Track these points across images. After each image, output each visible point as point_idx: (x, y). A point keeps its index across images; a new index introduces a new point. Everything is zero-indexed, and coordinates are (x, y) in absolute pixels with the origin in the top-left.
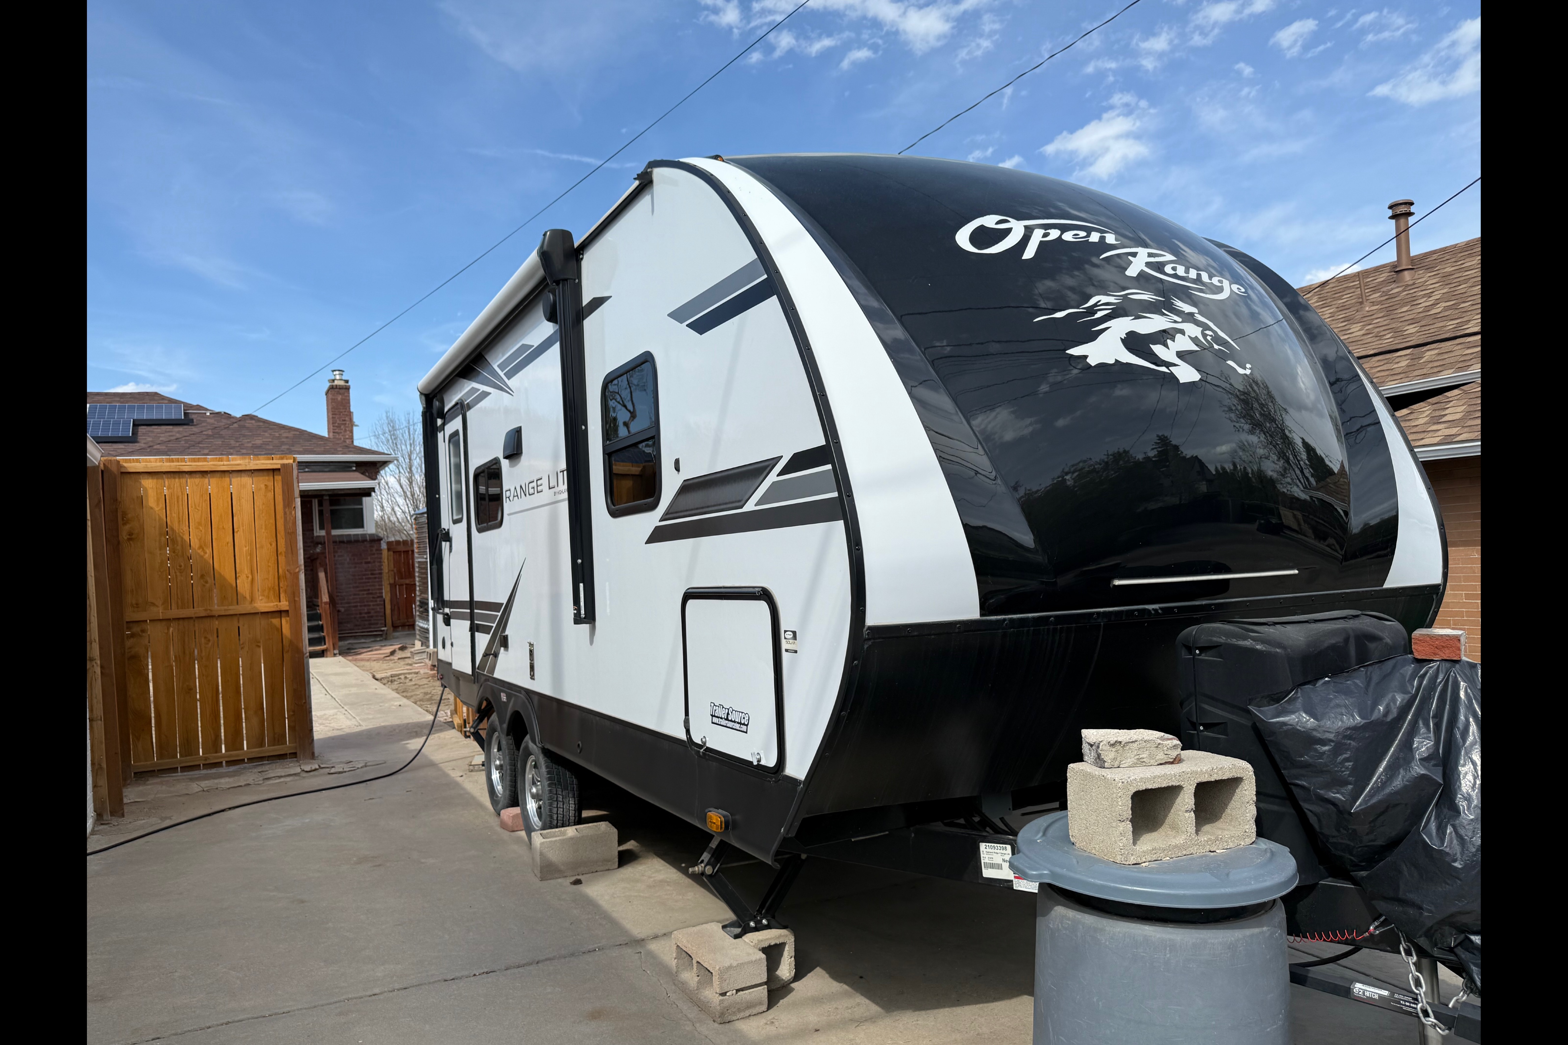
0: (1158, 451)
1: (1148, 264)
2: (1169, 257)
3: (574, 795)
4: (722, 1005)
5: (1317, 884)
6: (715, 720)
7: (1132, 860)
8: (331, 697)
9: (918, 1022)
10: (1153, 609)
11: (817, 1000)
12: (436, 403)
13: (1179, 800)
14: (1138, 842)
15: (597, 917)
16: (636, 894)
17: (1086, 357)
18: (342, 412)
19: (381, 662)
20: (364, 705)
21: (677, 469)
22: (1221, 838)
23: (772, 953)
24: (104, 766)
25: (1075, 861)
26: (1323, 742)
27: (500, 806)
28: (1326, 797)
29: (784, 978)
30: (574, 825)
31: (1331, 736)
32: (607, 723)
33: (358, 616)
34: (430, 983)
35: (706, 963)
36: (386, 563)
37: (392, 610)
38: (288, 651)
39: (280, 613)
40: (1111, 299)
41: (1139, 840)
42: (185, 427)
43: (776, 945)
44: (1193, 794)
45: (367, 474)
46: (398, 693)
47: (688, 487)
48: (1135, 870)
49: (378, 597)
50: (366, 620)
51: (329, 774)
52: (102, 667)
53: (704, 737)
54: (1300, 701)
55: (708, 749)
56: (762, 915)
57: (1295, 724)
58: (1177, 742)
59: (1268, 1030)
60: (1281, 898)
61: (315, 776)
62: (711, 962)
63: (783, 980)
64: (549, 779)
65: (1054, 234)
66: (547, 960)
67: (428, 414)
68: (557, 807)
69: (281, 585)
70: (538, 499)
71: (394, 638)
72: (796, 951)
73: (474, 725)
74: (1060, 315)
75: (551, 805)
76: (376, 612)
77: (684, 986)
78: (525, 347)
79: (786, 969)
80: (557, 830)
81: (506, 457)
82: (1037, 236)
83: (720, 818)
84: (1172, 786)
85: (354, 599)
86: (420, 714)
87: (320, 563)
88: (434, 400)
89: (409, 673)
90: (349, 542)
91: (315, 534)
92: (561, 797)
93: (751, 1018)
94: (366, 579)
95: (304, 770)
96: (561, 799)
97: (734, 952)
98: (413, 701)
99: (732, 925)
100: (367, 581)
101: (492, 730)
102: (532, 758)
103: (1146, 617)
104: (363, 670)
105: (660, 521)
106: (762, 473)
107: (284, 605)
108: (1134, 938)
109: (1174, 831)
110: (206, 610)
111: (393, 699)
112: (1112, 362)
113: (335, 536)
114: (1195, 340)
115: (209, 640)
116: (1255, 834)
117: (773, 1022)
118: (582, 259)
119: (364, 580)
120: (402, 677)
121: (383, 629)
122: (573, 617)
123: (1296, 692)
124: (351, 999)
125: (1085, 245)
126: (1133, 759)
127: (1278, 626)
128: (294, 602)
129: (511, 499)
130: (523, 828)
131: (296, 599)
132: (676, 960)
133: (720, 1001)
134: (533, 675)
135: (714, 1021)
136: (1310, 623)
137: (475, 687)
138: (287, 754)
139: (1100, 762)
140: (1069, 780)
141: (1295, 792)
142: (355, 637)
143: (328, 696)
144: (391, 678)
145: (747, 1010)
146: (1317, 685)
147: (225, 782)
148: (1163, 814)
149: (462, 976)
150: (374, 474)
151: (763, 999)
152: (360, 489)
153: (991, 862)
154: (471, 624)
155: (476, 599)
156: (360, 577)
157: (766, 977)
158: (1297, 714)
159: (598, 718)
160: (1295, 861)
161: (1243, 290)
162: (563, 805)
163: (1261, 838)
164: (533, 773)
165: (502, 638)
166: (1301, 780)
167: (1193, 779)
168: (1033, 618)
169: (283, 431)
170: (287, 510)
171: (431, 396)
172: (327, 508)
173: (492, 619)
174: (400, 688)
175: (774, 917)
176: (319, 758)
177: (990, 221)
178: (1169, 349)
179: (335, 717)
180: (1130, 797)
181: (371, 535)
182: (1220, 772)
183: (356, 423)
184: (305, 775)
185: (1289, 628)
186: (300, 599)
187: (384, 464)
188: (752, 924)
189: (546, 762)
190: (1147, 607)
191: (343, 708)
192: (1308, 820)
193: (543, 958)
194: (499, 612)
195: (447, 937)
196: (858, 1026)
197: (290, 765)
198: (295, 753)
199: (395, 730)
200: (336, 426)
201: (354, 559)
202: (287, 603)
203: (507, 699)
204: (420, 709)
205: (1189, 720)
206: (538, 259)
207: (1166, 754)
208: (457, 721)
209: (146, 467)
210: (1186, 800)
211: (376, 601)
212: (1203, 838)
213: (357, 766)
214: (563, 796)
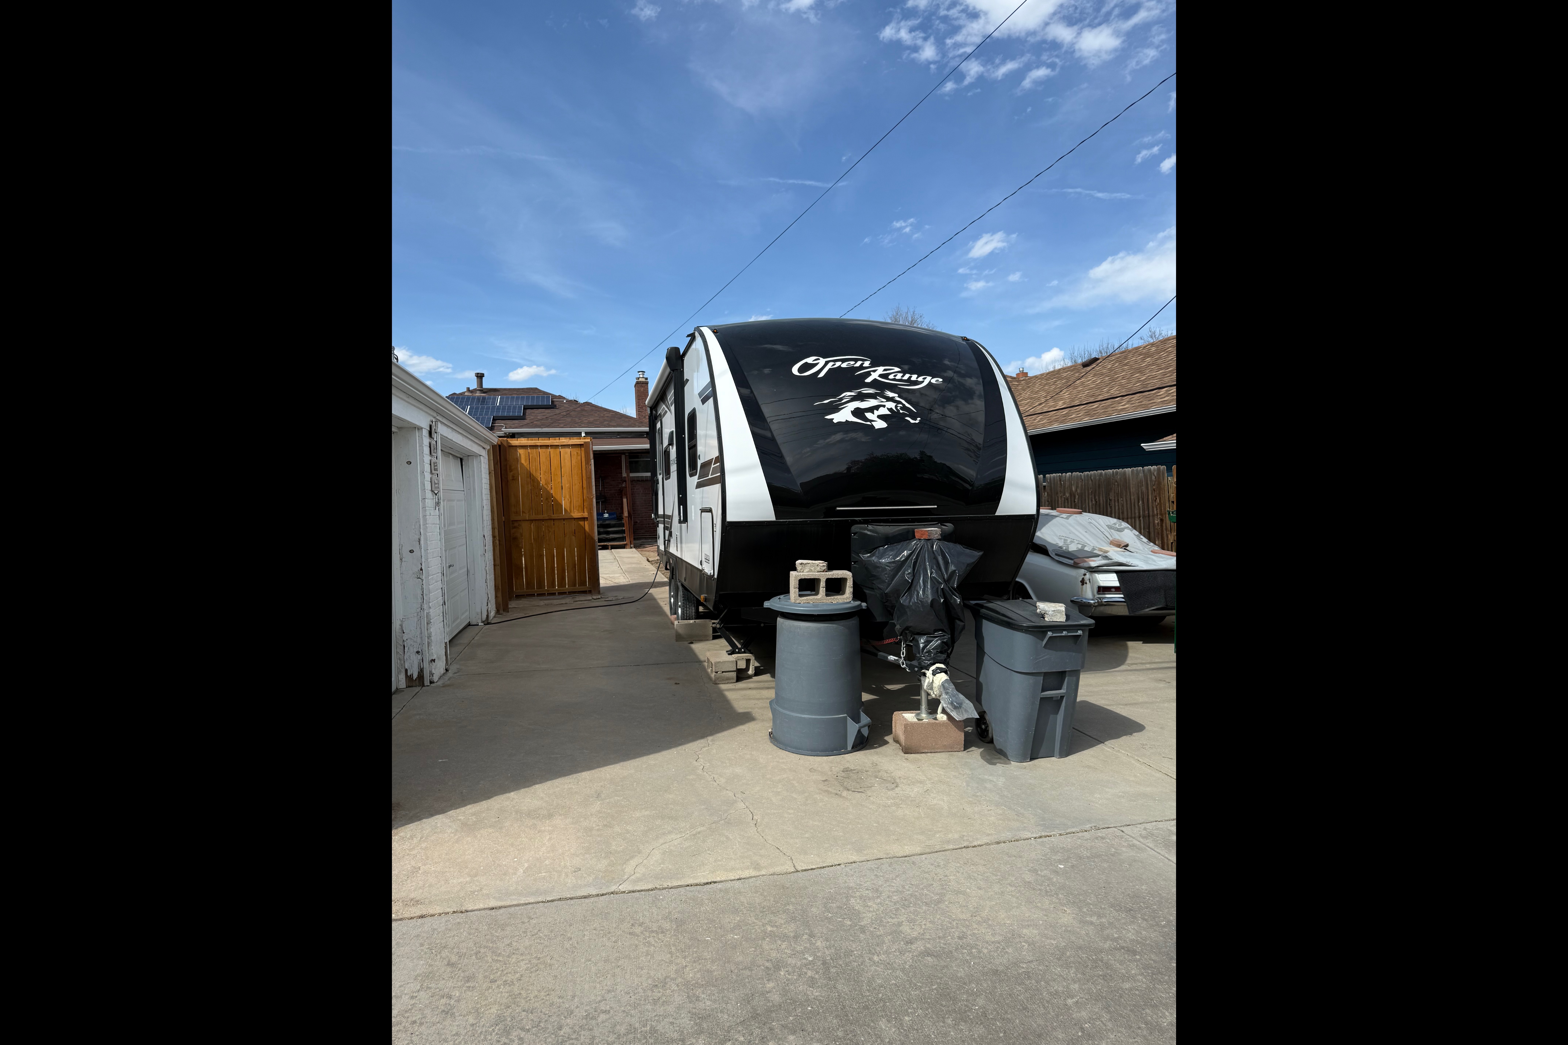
1: (880, 375)
2: (896, 370)
7: (798, 602)
10: (846, 519)
13: (820, 584)
14: (802, 596)
15: (691, 654)
17: (833, 419)
18: (643, 398)
19: (655, 552)
20: (635, 572)
22: (839, 598)
24: (500, 587)
25: (786, 602)
27: (672, 614)
29: (750, 674)
30: (696, 619)
33: (648, 525)
35: (712, 661)
38: (587, 539)
39: (584, 519)
40: (853, 394)
42: (552, 409)
44: (827, 583)
47: (701, 467)
48: (806, 605)
50: (652, 528)
51: (604, 601)
52: (499, 541)
54: (876, 553)
56: (742, 647)
57: (876, 561)
58: (825, 564)
61: (598, 601)
62: (714, 660)
64: (683, 597)
65: (838, 364)
68: (686, 610)
69: (585, 504)
74: (826, 402)
79: (750, 670)
80: (688, 620)
81: (669, 445)
82: (829, 366)
84: (817, 578)
87: (624, 493)
88: (653, 410)
90: (642, 481)
91: (623, 476)
93: (727, 683)
95: (592, 599)
97: (727, 659)
99: (729, 649)
102: (679, 589)
103: (842, 521)
104: (644, 556)
105: (698, 480)
106: (711, 463)
107: (586, 515)
110: (548, 516)
112: (844, 420)
113: (633, 477)
114: (891, 409)
115: (550, 531)
116: (853, 597)
117: (735, 685)
118: (684, 360)
119: (651, 504)
122: (679, 520)
123: (876, 550)
126: (809, 570)
127: (881, 526)
128: (590, 513)
129: (672, 465)
131: (592, 510)
134: (677, 550)
137: (667, 559)
138: (587, 591)
139: (798, 570)
140: (790, 577)
142: (646, 538)
143: (620, 568)
145: (725, 680)
146: (884, 548)
147: (556, 602)
151: (734, 678)
152: (645, 449)
154: (664, 527)
155: (665, 513)
157: (736, 669)
158: (878, 557)
162: (689, 609)
164: (680, 595)
165: (669, 532)
167: (829, 577)
168: (800, 521)
169: (606, 413)
170: (587, 466)
172: (628, 460)
173: (669, 523)
175: (747, 649)
176: (601, 594)
177: (811, 359)
178: (875, 414)
179: (619, 577)
180: (798, 580)
182: (840, 576)
188: (739, 651)
189: (682, 590)
190: (855, 519)
191: (625, 573)
197: (586, 596)
198: (591, 591)
200: (640, 408)
201: (645, 491)
203: (673, 563)
207: (820, 568)
209: (520, 443)
210: (824, 584)
212: (828, 598)
213: (620, 598)
214: (689, 606)
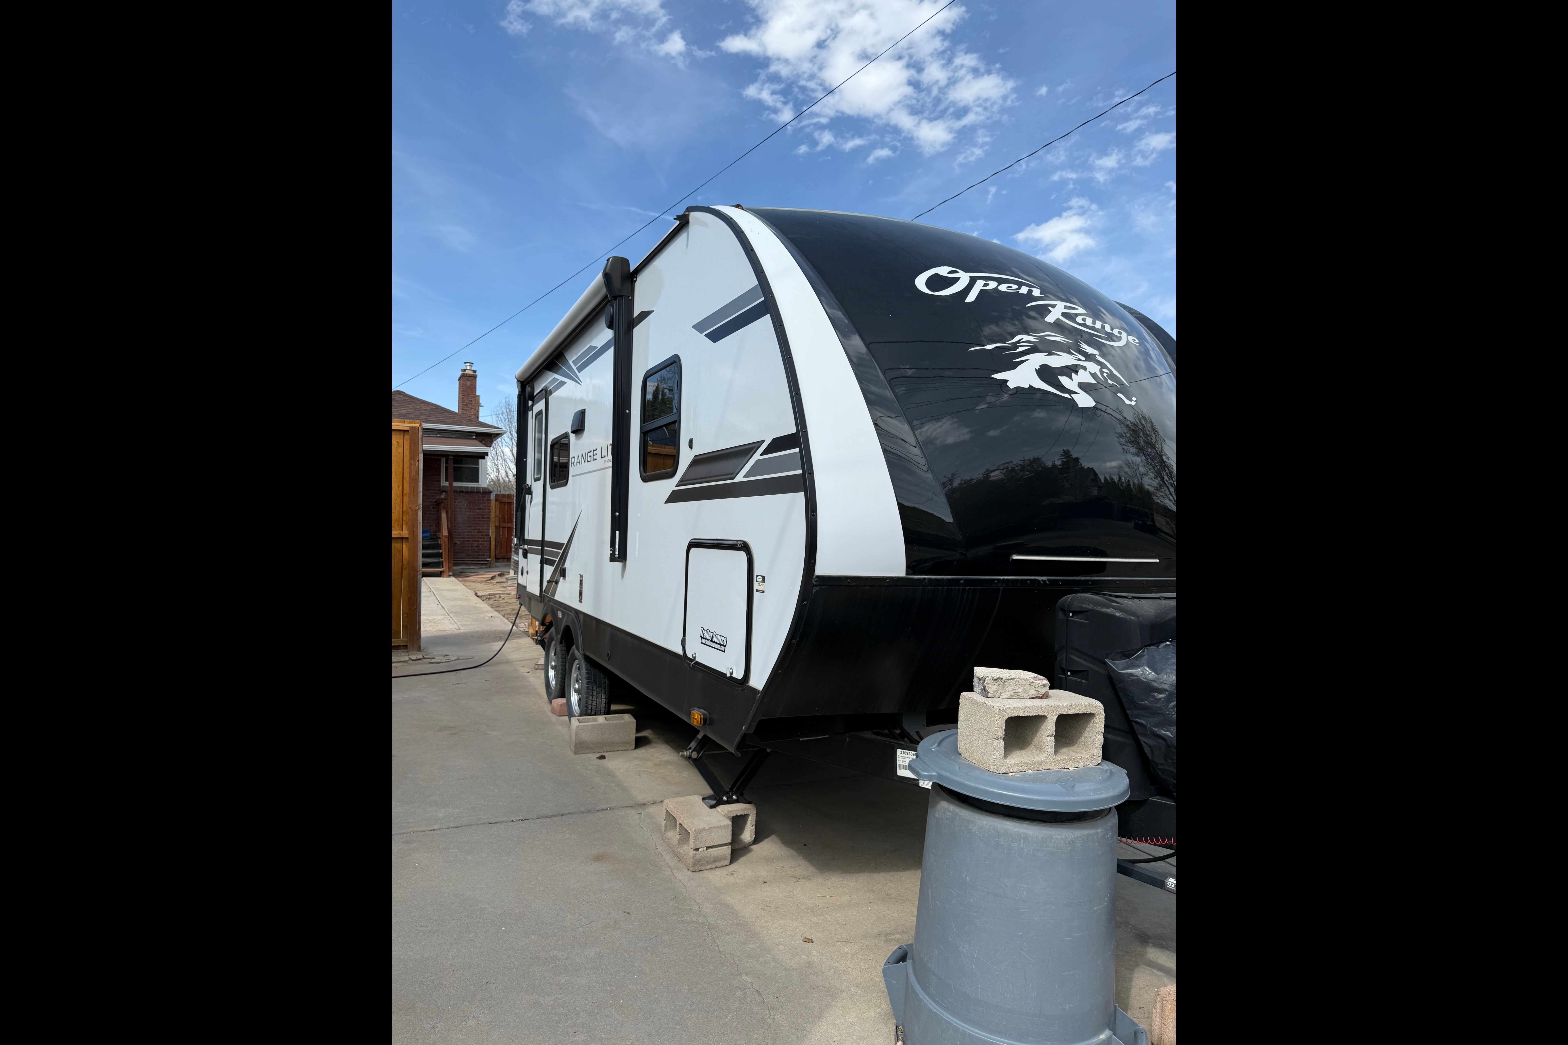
0: (1062, 461)
1: (1064, 315)
2: (1081, 310)
3: (606, 692)
4: (695, 858)
5: (1148, 800)
6: (704, 641)
7: (1002, 770)
8: (441, 607)
9: (843, 882)
10: (1042, 580)
11: (768, 860)
12: (528, 389)
13: (1043, 727)
14: (1009, 757)
15: (613, 785)
16: (645, 770)
17: (1007, 381)
18: (470, 394)
19: (484, 584)
20: (465, 614)
21: (691, 446)
22: (1074, 759)
23: (738, 822)
25: (957, 767)
26: (1160, 691)
27: (553, 696)
28: (1158, 733)
29: (746, 841)
30: (604, 714)
31: (1166, 687)
32: (629, 638)
33: (470, 548)
34: (477, 824)
35: (686, 825)
36: (494, 510)
37: (496, 546)
38: (406, 569)
40: (1031, 338)
41: (1009, 755)
43: (741, 815)
44: (1055, 723)
45: (484, 442)
46: (492, 608)
47: (698, 461)
48: (1003, 777)
49: (486, 535)
50: (476, 552)
51: (430, 663)
53: (695, 653)
54: (1145, 658)
55: (697, 663)
56: (733, 791)
57: (1139, 675)
58: (1046, 682)
59: (1095, 908)
60: (1116, 807)
61: (417, 664)
62: (689, 824)
63: (745, 842)
64: (588, 678)
65: (992, 285)
66: (569, 814)
67: (522, 397)
68: (592, 700)
69: (404, 518)
70: (592, 466)
71: (496, 567)
72: (756, 821)
73: (541, 635)
74: (990, 347)
75: (587, 698)
76: (483, 546)
77: (670, 841)
78: (592, 348)
79: (748, 835)
80: (591, 717)
81: (572, 433)
82: (979, 285)
83: (700, 715)
84: (1039, 715)
85: (468, 535)
86: (506, 624)
87: (443, 506)
88: (527, 386)
89: (503, 594)
90: (467, 492)
91: (442, 485)
92: (596, 692)
93: (717, 869)
94: (478, 521)
95: (411, 659)
96: (595, 694)
97: (708, 818)
98: (503, 614)
99: (710, 798)
100: (479, 522)
101: (551, 639)
102: (577, 662)
103: (1036, 586)
104: (469, 589)
105: (676, 487)
106: (750, 452)
107: (405, 533)
108: (997, 830)
109: (1038, 751)
111: (486, 612)
112: (1027, 386)
113: (456, 487)
114: (1094, 375)
116: (1101, 758)
117: (732, 874)
118: (636, 281)
119: (476, 522)
120: (497, 596)
121: (488, 559)
122: (609, 556)
123: (1143, 651)
124: (416, 831)
125: (1015, 296)
126: (1011, 692)
127: (1135, 599)
128: (413, 531)
129: (575, 465)
130: (567, 714)
131: (415, 530)
132: (665, 821)
133: (694, 854)
134: (581, 599)
135: (688, 869)
136: (1161, 599)
137: (542, 605)
138: (400, 646)
139: (985, 692)
140: (960, 705)
141: (1135, 728)
142: (467, 564)
143: (439, 606)
144: (489, 596)
145: (713, 864)
146: (1160, 647)
148: (1031, 736)
149: (503, 821)
150: (489, 442)
151: (727, 856)
152: (477, 452)
153: (904, 764)
154: (541, 558)
155: (546, 539)
156: (473, 519)
157: (731, 839)
158: (1142, 668)
159: (623, 635)
160: (1128, 780)
161: (1137, 341)
162: (597, 699)
163: (1106, 761)
164: (578, 673)
165: (562, 569)
166: (1141, 719)
167: (1055, 711)
168: (947, 579)
169: (423, 405)
170: (412, 462)
171: (525, 383)
172: (451, 465)
173: (557, 554)
174: (494, 604)
175: (742, 794)
176: (425, 650)
177: (943, 271)
178: (1072, 380)
179: (442, 621)
180: (1004, 721)
181: (483, 488)
182: (1077, 708)
183: (482, 405)
184: (411, 662)
185: (1144, 601)
186: (417, 530)
187: (498, 435)
188: (725, 798)
189: (586, 665)
190: (1037, 578)
191: (449, 615)
192: (1143, 750)
193: (567, 812)
194: (561, 550)
195: (496, 791)
196: (797, 881)
197: (402, 654)
198: (409, 645)
199: (485, 634)
200: (465, 405)
201: (470, 505)
202: (408, 532)
203: (562, 616)
204: (506, 620)
205: (1060, 666)
206: (602, 279)
207: (1037, 691)
208: (531, 631)
210: (1049, 727)
211: (484, 538)
212: (1060, 757)
213: (452, 659)
214: (597, 691)
